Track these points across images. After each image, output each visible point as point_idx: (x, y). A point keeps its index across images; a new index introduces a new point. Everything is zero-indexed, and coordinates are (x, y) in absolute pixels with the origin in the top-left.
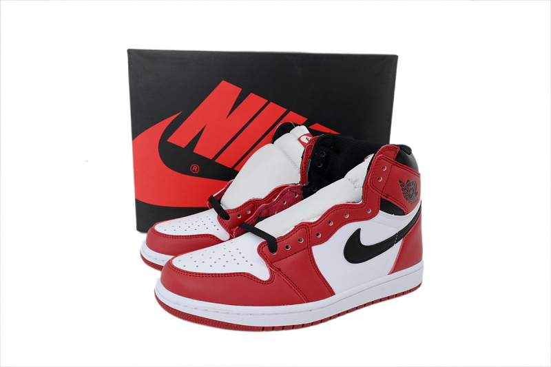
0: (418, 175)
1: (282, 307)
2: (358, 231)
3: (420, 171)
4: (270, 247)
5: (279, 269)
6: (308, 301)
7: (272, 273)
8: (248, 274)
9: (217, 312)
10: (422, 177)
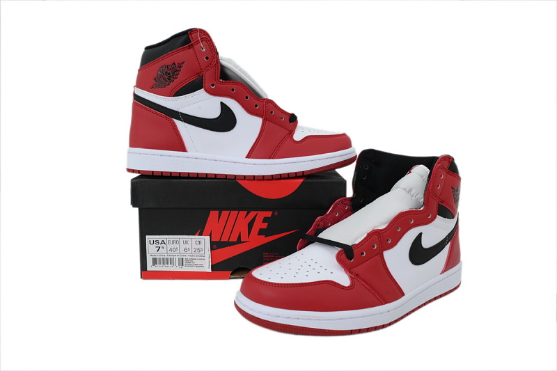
0: (459, 179)
1: (366, 309)
2: (420, 235)
3: (461, 174)
4: (347, 254)
5: (357, 275)
6: (386, 303)
7: (351, 279)
8: (331, 282)
9: (309, 319)
10: (462, 181)
